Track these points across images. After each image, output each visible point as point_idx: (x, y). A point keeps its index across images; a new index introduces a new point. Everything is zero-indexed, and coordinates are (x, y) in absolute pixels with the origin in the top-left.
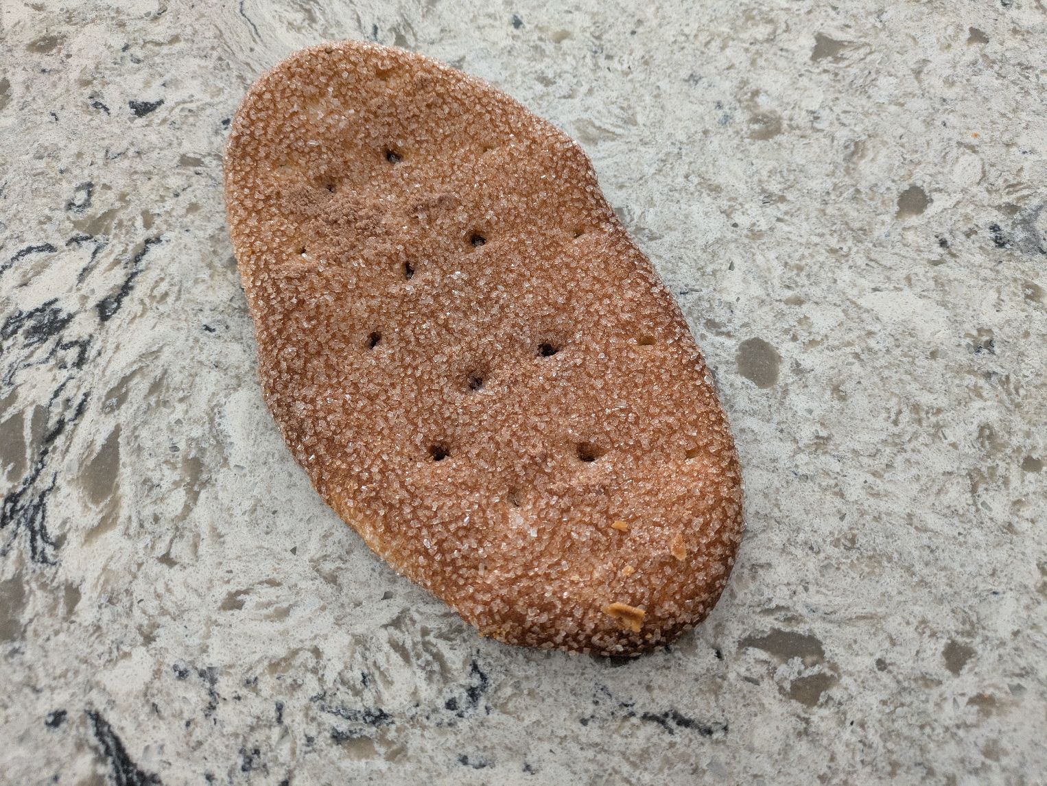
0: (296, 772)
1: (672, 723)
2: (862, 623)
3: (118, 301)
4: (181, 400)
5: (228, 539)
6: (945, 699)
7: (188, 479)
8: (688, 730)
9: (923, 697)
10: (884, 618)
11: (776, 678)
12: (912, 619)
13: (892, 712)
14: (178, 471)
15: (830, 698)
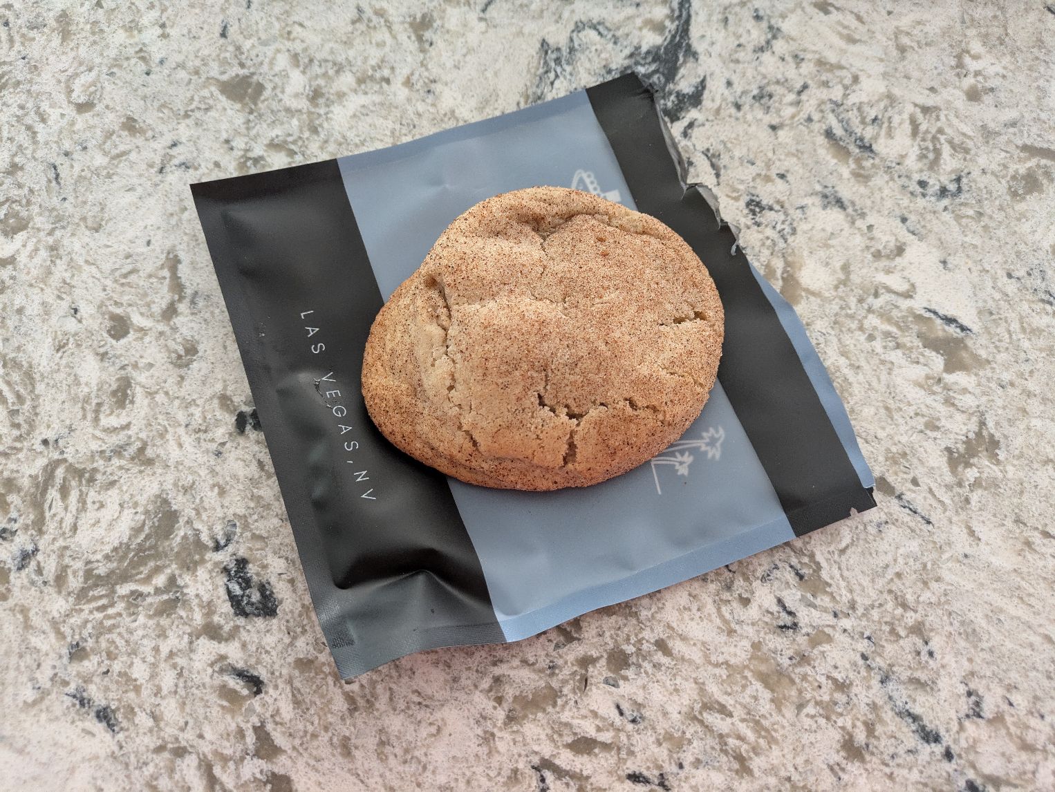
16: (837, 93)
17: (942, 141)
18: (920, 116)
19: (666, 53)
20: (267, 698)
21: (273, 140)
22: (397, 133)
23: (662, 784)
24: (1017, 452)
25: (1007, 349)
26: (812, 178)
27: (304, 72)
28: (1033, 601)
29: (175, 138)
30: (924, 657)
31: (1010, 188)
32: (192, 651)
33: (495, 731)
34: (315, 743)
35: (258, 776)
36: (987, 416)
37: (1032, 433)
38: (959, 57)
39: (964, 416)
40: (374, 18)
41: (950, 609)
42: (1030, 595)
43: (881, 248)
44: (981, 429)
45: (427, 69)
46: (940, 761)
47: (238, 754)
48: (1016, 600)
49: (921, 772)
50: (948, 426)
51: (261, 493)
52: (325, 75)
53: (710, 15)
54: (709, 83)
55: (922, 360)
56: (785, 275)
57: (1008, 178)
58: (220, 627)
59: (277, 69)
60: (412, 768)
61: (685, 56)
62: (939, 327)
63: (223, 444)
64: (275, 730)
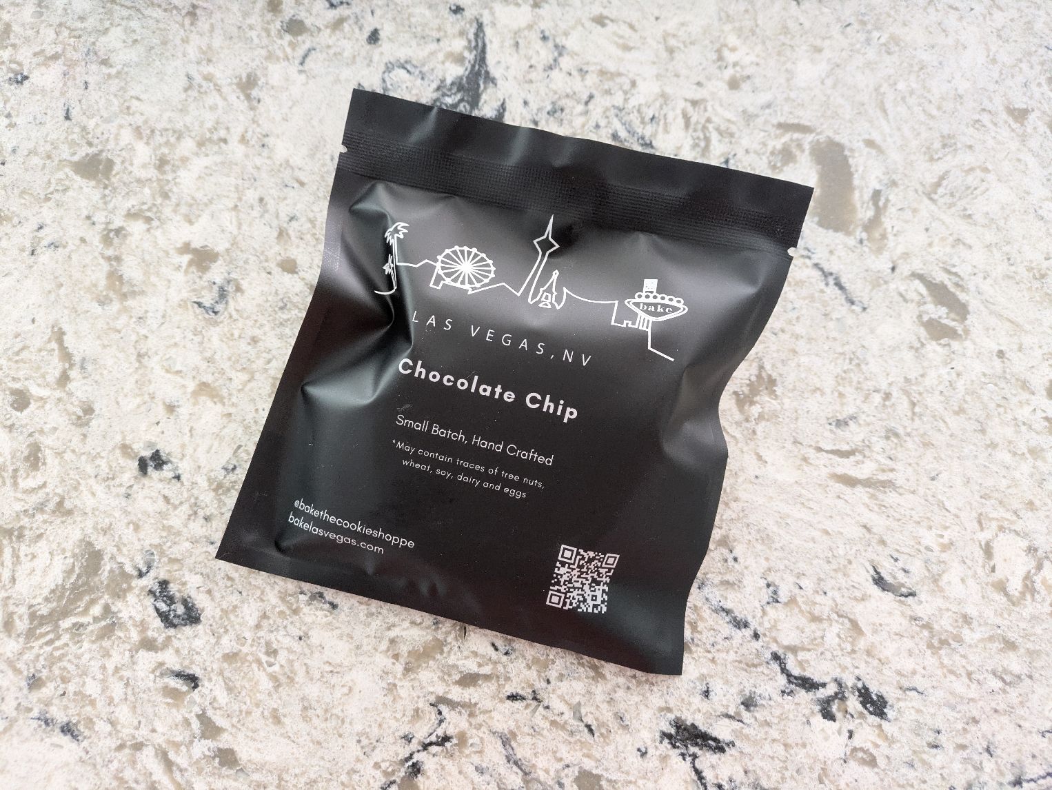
16: (618, 99)
17: (711, 129)
18: (690, 109)
19: (468, 83)
20: (204, 690)
21: (129, 210)
22: (241, 188)
23: (535, 699)
24: (791, 387)
27: (148, 144)
28: (812, 504)
29: (40, 221)
30: (731, 562)
31: (770, 163)
32: (134, 663)
33: (396, 682)
34: (250, 719)
35: (207, 753)
36: (764, 360)
38: (719, 51)
40: (204, 83)
41: (747, 521)
42: (809, 500)
45: (259, 125)
46: (749, 641)
47: (187, 740)
48: (799, 506)
49: (736, 653)
51: (171, 523)
52: (167, 143)
53: (502, 42)
54: (508, 106)
57: (768, 154)
58: (155, 640)
59: (122, 144)
60: (333, 723)
61: (485, 83)
63: (131, 487)
64: (215, 714)
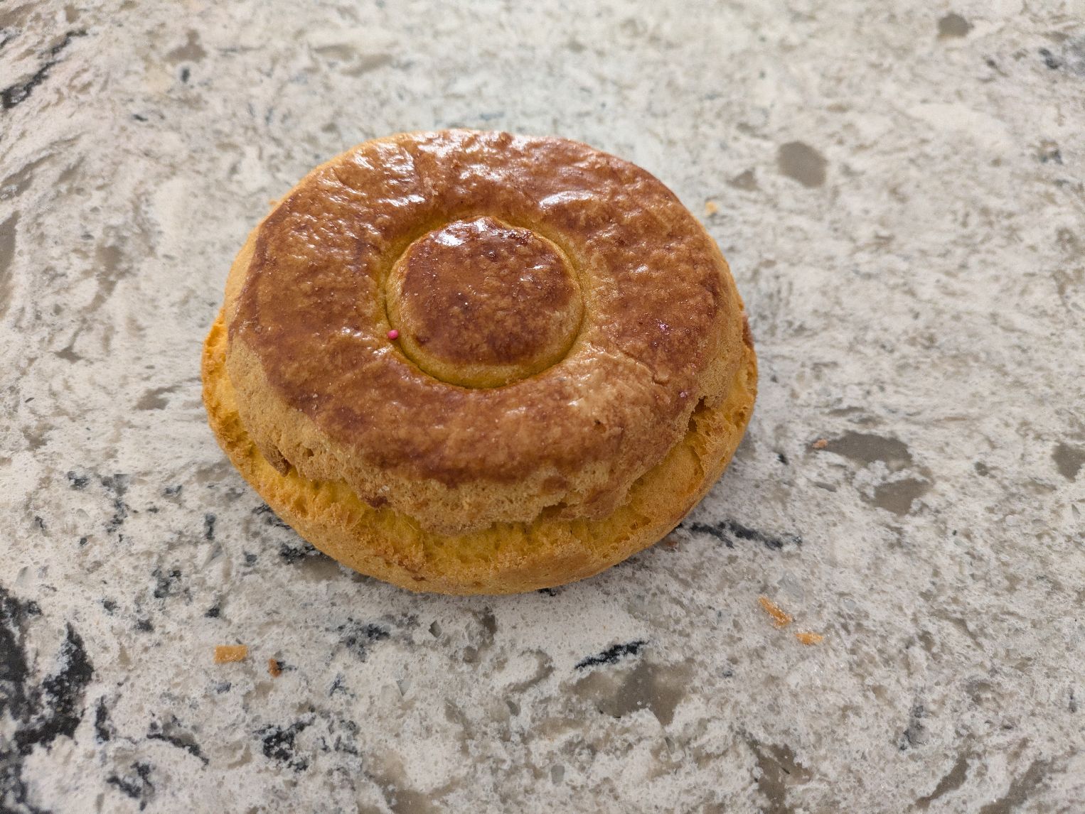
0: (231, 598)
1: (731, 536)
2: (952, 425)
3: (28, 89)
4: (100, 188)
5: (149, 332)
6: (1062, 506)
7: (102, 268)
8: (751, 543)
9: (1036, 504)
10: (978, 419)
11: (856, 483)
12: (1011, 421)
13: (1003, 520)
14: (91, 260)
15: (925, 506)
25: (691, 623)
26: (315, 632)
37: (803, 698)
39: (731, 757)
43: (467, 643)
44: (758, 754)
50: (728, 790)
55: (631, 738)
56: (394, 802)
62: (610, 675)
